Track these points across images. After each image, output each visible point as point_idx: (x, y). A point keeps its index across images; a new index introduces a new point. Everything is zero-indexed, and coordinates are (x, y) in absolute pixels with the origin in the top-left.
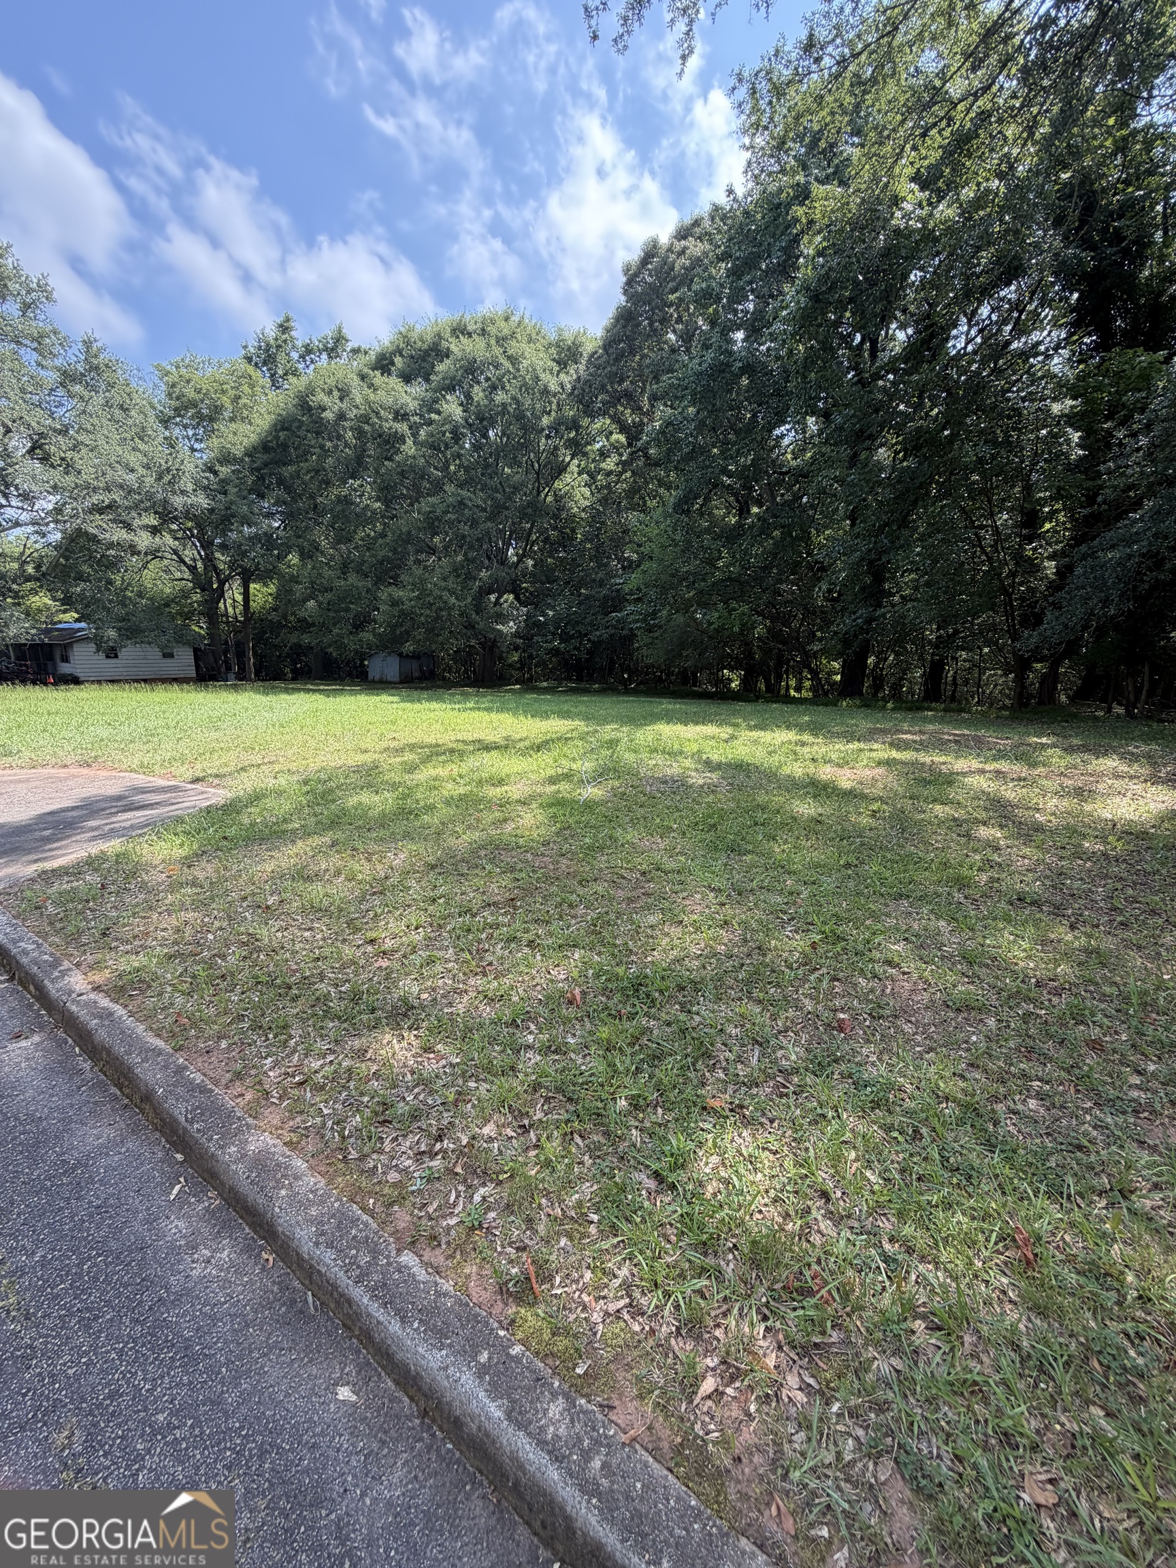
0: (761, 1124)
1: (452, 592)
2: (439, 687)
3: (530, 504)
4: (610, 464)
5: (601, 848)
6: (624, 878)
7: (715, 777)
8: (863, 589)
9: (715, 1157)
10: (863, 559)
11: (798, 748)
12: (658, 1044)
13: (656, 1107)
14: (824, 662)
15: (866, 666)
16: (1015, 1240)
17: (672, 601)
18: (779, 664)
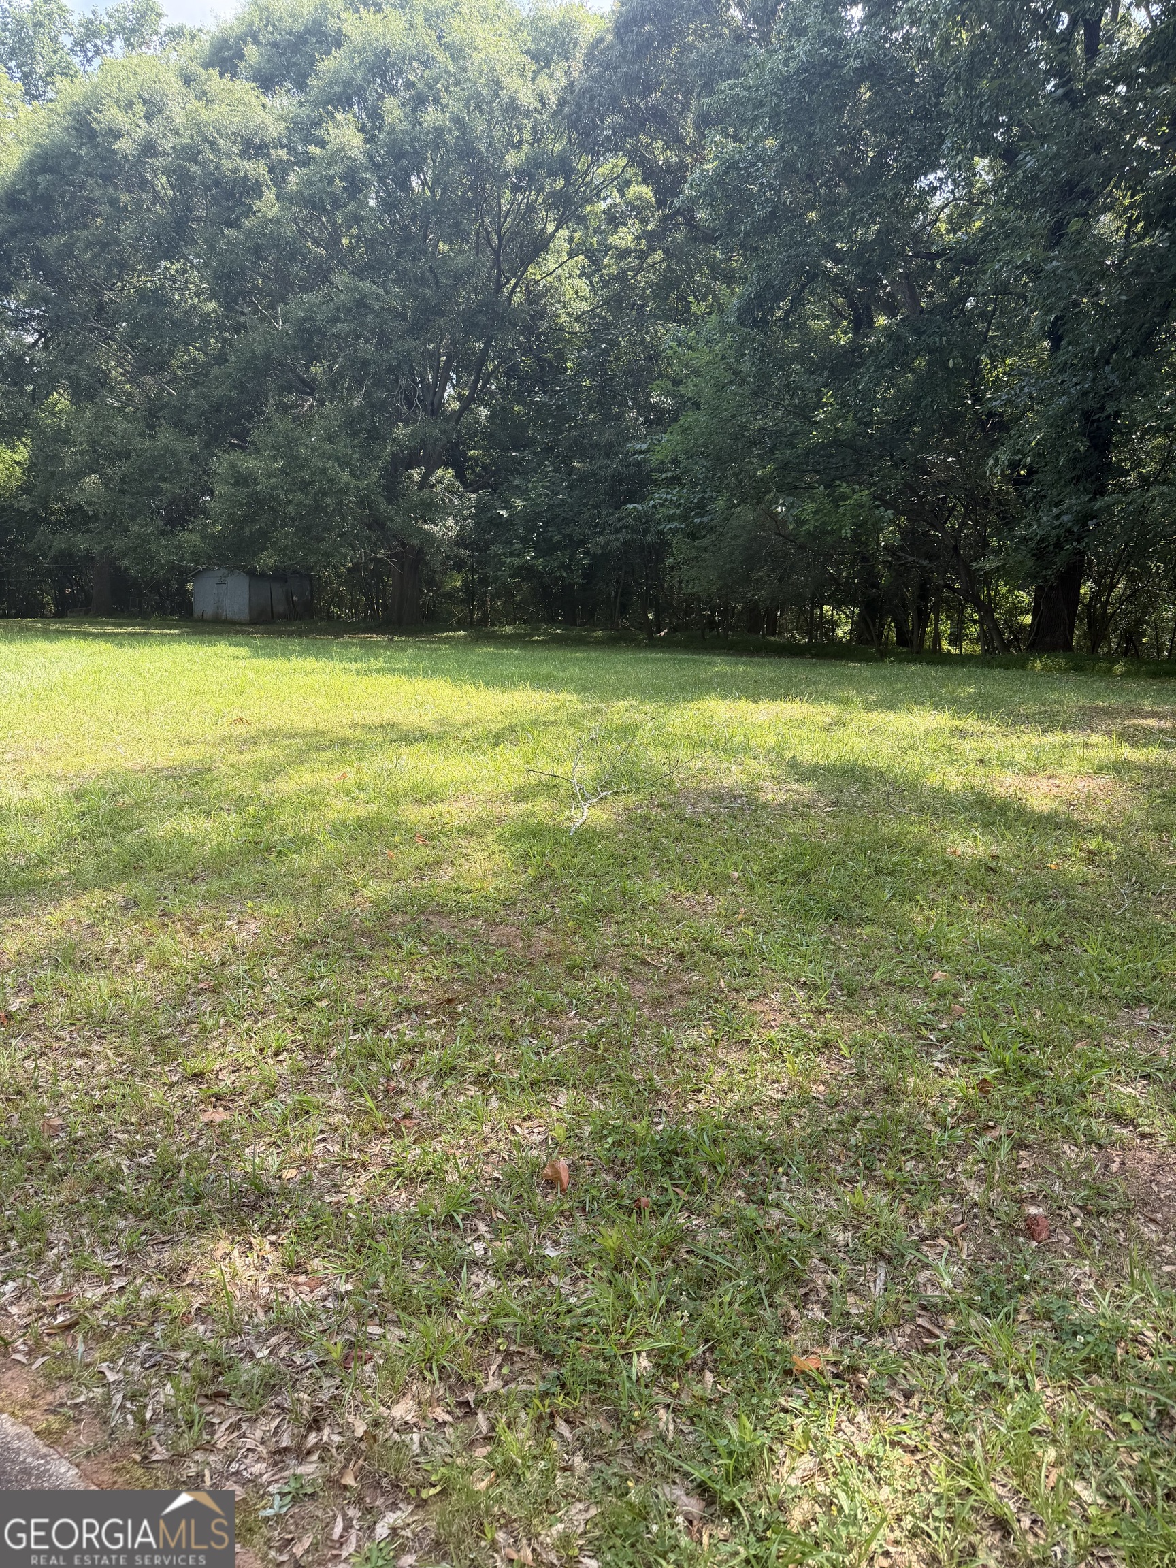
0: (890, 1401)
1: (344, 463)
2: (322, 632)
3: (484, 307)
4: (625, 238)
5: (606, 912)
6: (646, 963)
7: (805, 790)
8: (1073, 462)
9: (807, 1457)
10: (1071, 409)
11: (955, 742)
12: (707, 1259)
13: (703, 1369)
14: (1003, 590)
15: (1077, 598)
17: (733, 482)
18: (923, 594)
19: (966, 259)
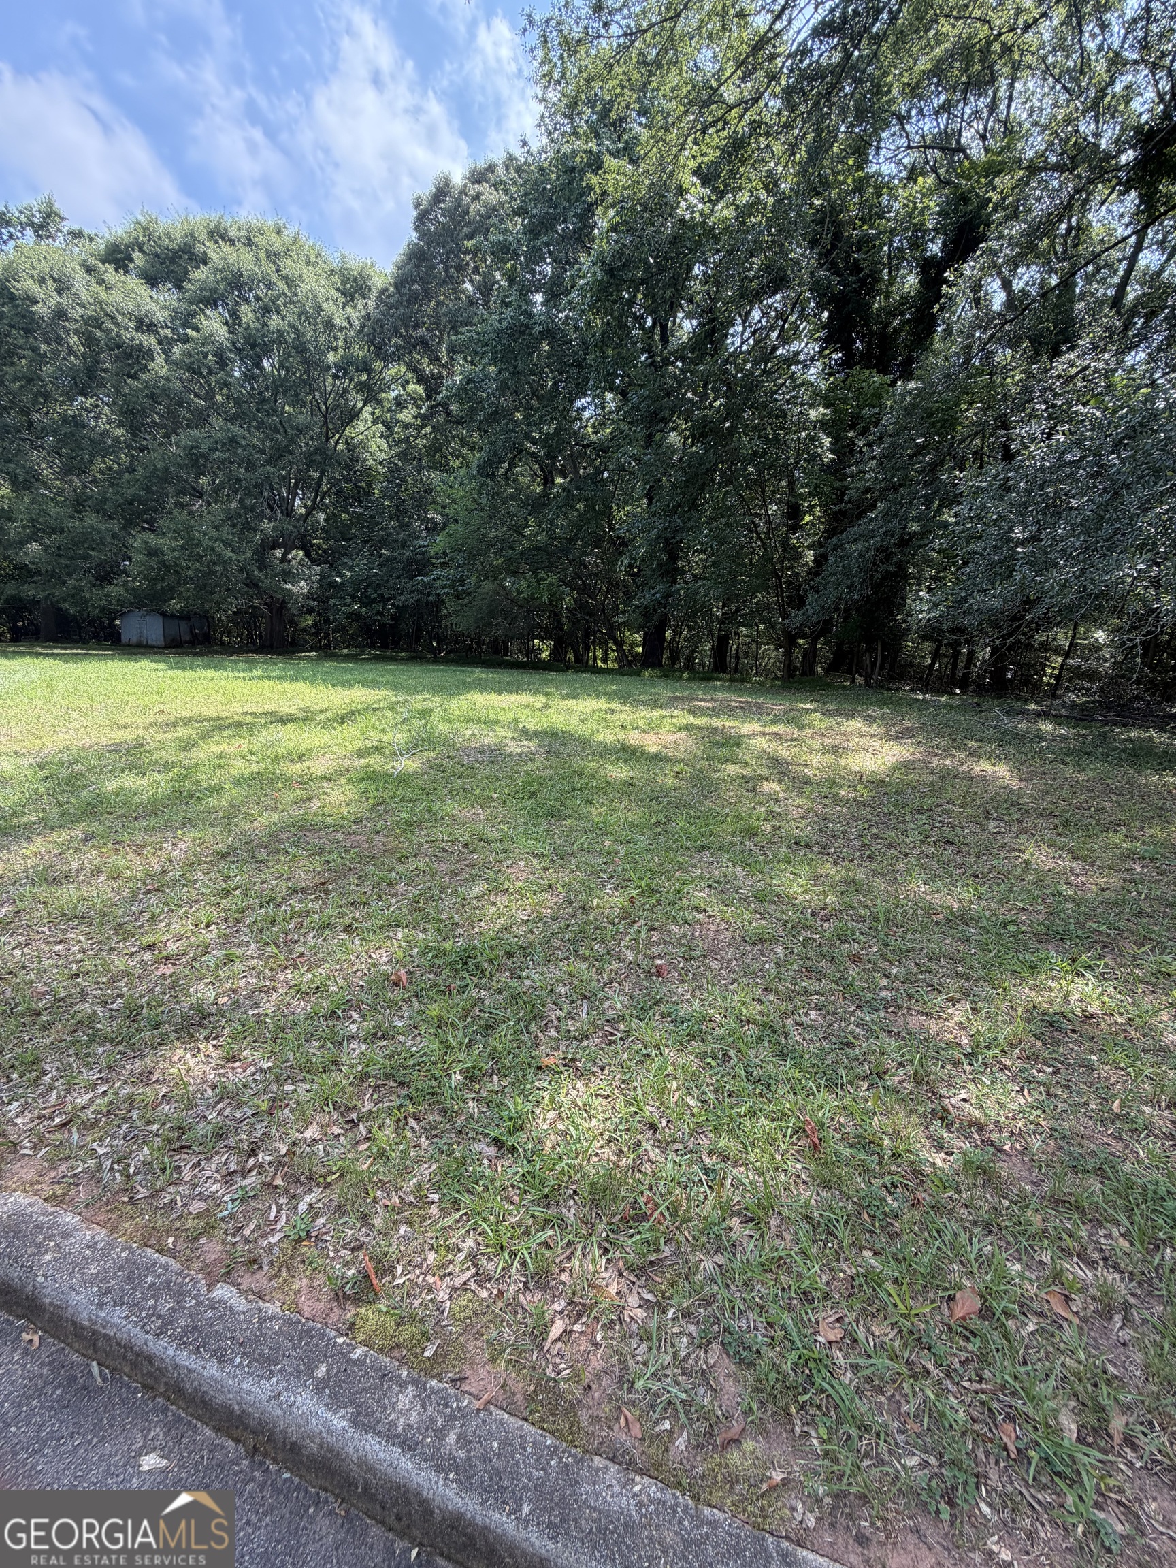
0: (594, 1073)
1: (227, 544)
3: (318, 451)
4: (407, 416)
5: (420, 823)
6: (445, 851)
7: (532, 745)
8: (660, 565)
9: (552, 1112)
10: (659, 537)
11: (608, 716)
12: (490, 1013)
13: (492, 1075)
14: (628, 634)
15: (664, 638)
16: (804, 1131)
17: (480, 567)
18: (587, 635)
19: (603, 449)
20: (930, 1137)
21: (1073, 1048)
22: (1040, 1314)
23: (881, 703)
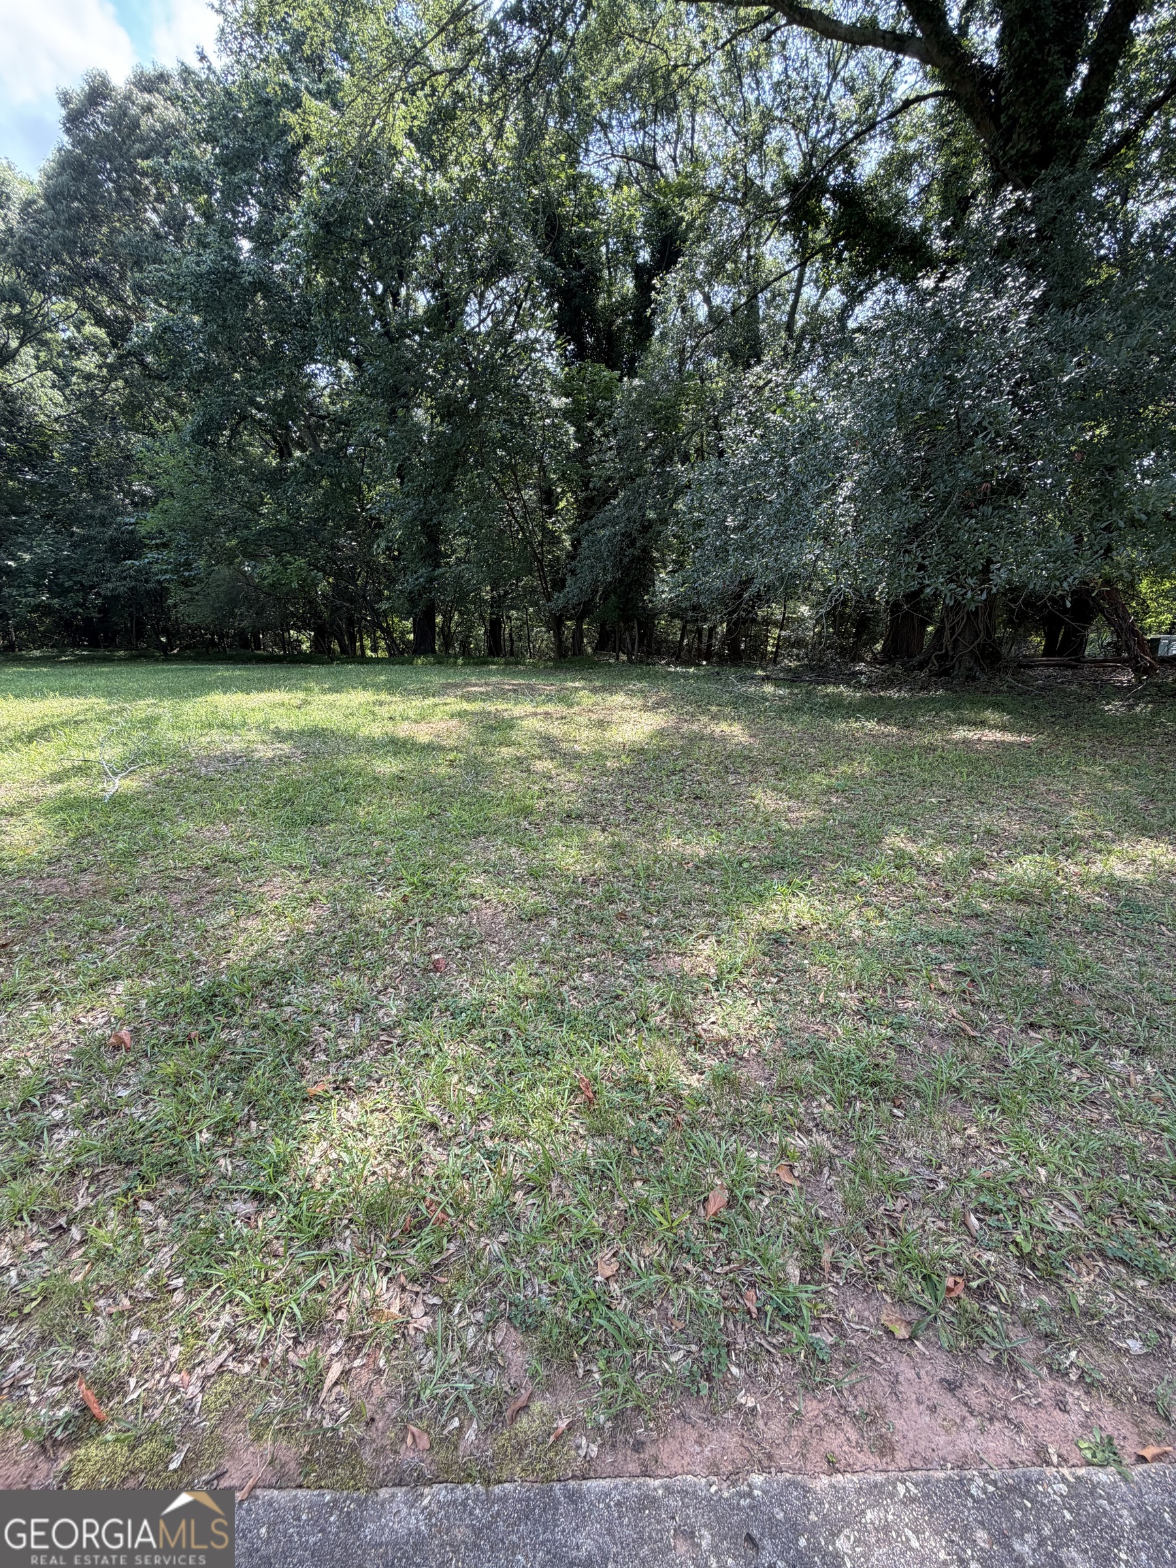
4: (87, 364)
6: (180, 880)
7: (286, 747)
8: (420, 548)
9: (321, 1143)
10: (415, 518)
11: (377, 709)
12: (244, 1053)
13: (248, 1122)
14: (396, 620)
15: (434, 625)
16: (580, 1089)
17: (209, 550)
18: (351, 622)
19: (343, 422)
20: (687, 1063)
21: (794, 958)
22: (773, 1188)
23: (640, 678)
